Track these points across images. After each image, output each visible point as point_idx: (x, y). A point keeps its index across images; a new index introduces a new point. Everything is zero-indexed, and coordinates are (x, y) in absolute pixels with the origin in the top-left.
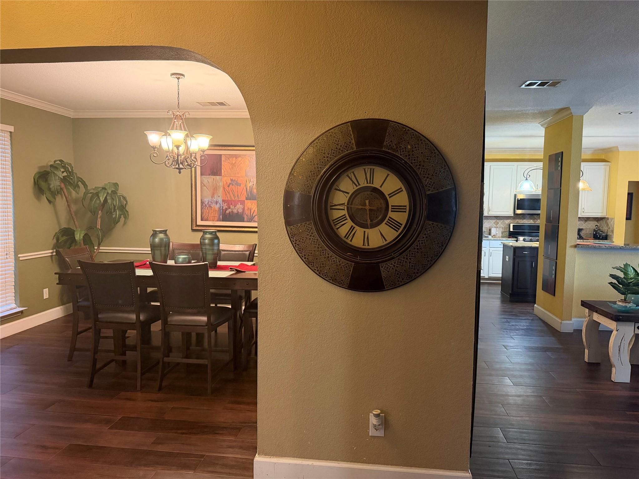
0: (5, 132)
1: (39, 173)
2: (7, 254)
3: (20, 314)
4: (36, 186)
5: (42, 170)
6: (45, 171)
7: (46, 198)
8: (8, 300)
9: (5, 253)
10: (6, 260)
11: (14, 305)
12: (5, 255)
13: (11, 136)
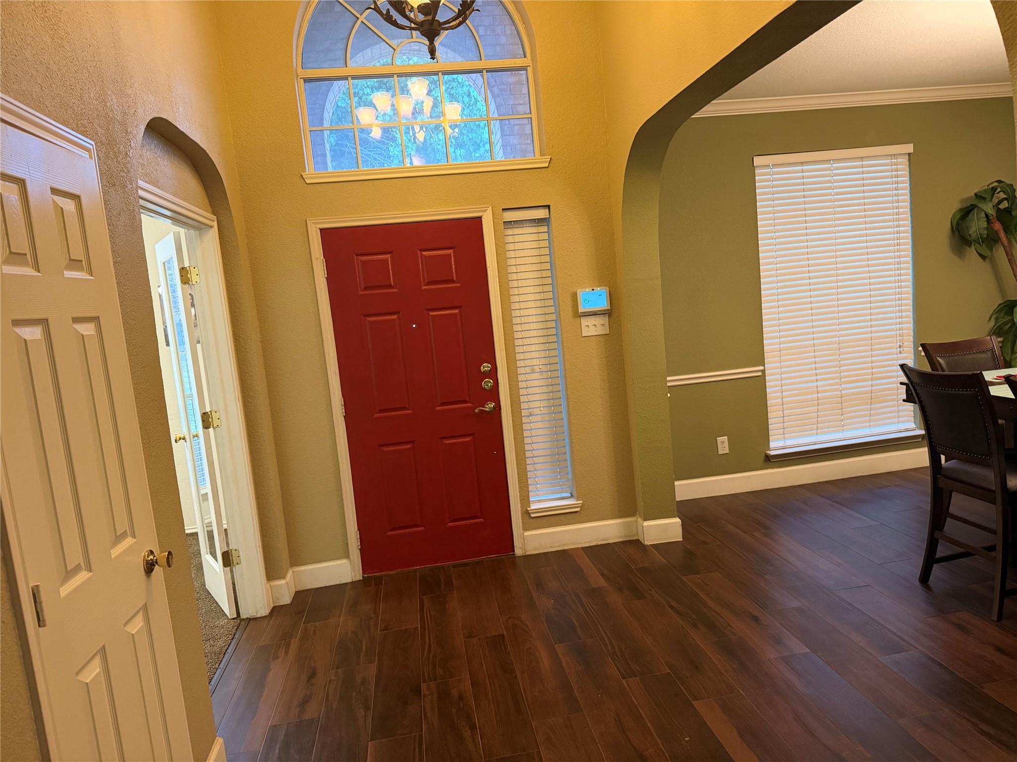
0: (898, 157)
1: (961, 210)
2: (900, 347)
3: (920, 440)
4: (957, 233)
5: (965, 205)
6: (971, 205)
7: (975, 251)
8: (902, 417)
9: (898, 344)
10: (899, 355)
11: (913, 426)
12: (898, 347)
13: (909, 160)
